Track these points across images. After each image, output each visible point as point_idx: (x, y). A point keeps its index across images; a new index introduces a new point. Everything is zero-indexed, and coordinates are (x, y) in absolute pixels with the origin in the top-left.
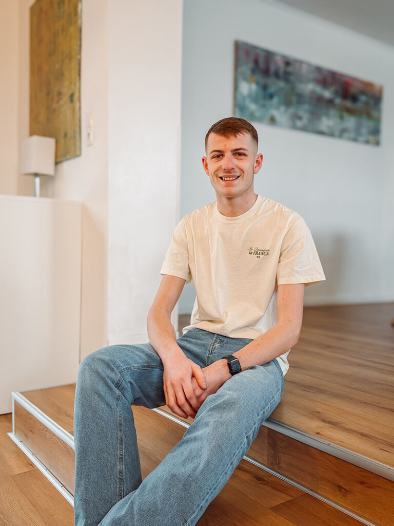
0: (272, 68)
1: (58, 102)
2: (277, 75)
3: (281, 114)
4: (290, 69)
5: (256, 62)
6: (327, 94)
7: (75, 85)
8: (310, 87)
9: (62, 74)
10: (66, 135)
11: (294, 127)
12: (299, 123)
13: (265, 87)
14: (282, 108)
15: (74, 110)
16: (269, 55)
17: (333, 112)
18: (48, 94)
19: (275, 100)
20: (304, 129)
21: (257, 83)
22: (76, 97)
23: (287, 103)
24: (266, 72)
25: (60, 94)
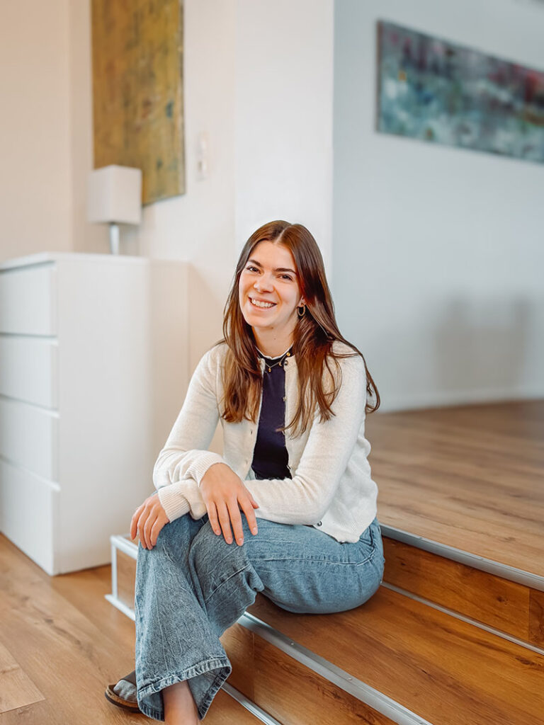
0: (429, 59)
1: (144, 116)
2: (436, 70)
3: (441, 126)
4: (454, 60)
5: (407, 51)
6: (504, 96)
7: (175, 90)
8: (480, 87)
9: (152, 75)
10: (159, 165)
11: (460, 145)
12: (467, 139)
13: (419, 88)
14: (443, 118)
15: (173, 128)
16: (424, 40)
17: (512, 122)
18: (126, 104)
19: (434, 106)
20: (474, 147)
21: (409, 81)
22: (176, 109)
23: (450, 110)
24: (421, 66)
25: (147, 104)
